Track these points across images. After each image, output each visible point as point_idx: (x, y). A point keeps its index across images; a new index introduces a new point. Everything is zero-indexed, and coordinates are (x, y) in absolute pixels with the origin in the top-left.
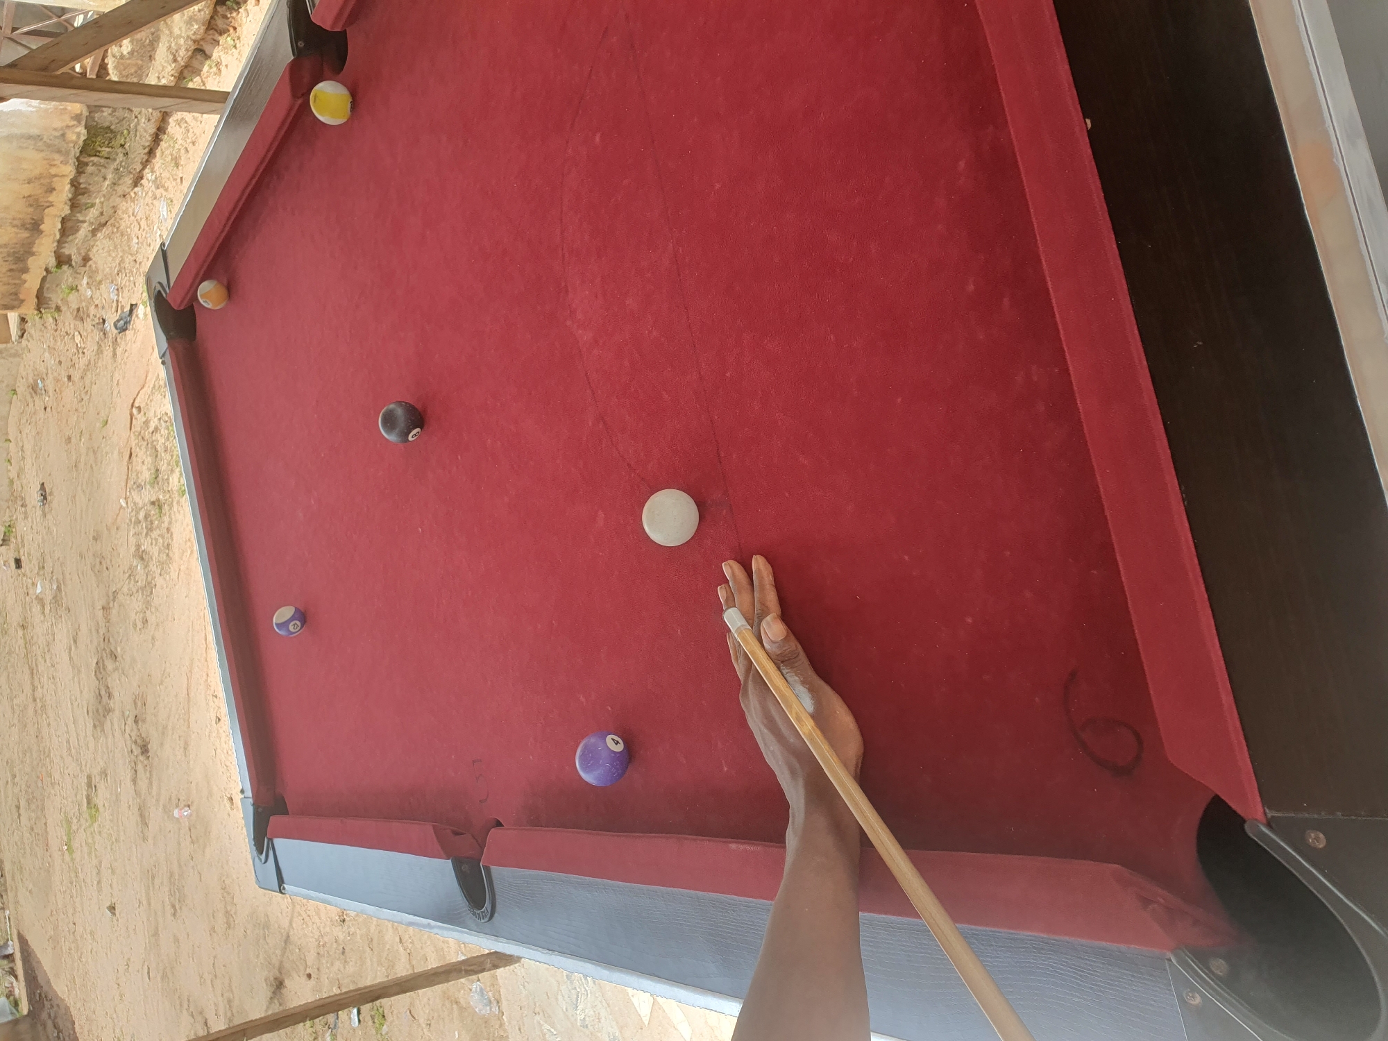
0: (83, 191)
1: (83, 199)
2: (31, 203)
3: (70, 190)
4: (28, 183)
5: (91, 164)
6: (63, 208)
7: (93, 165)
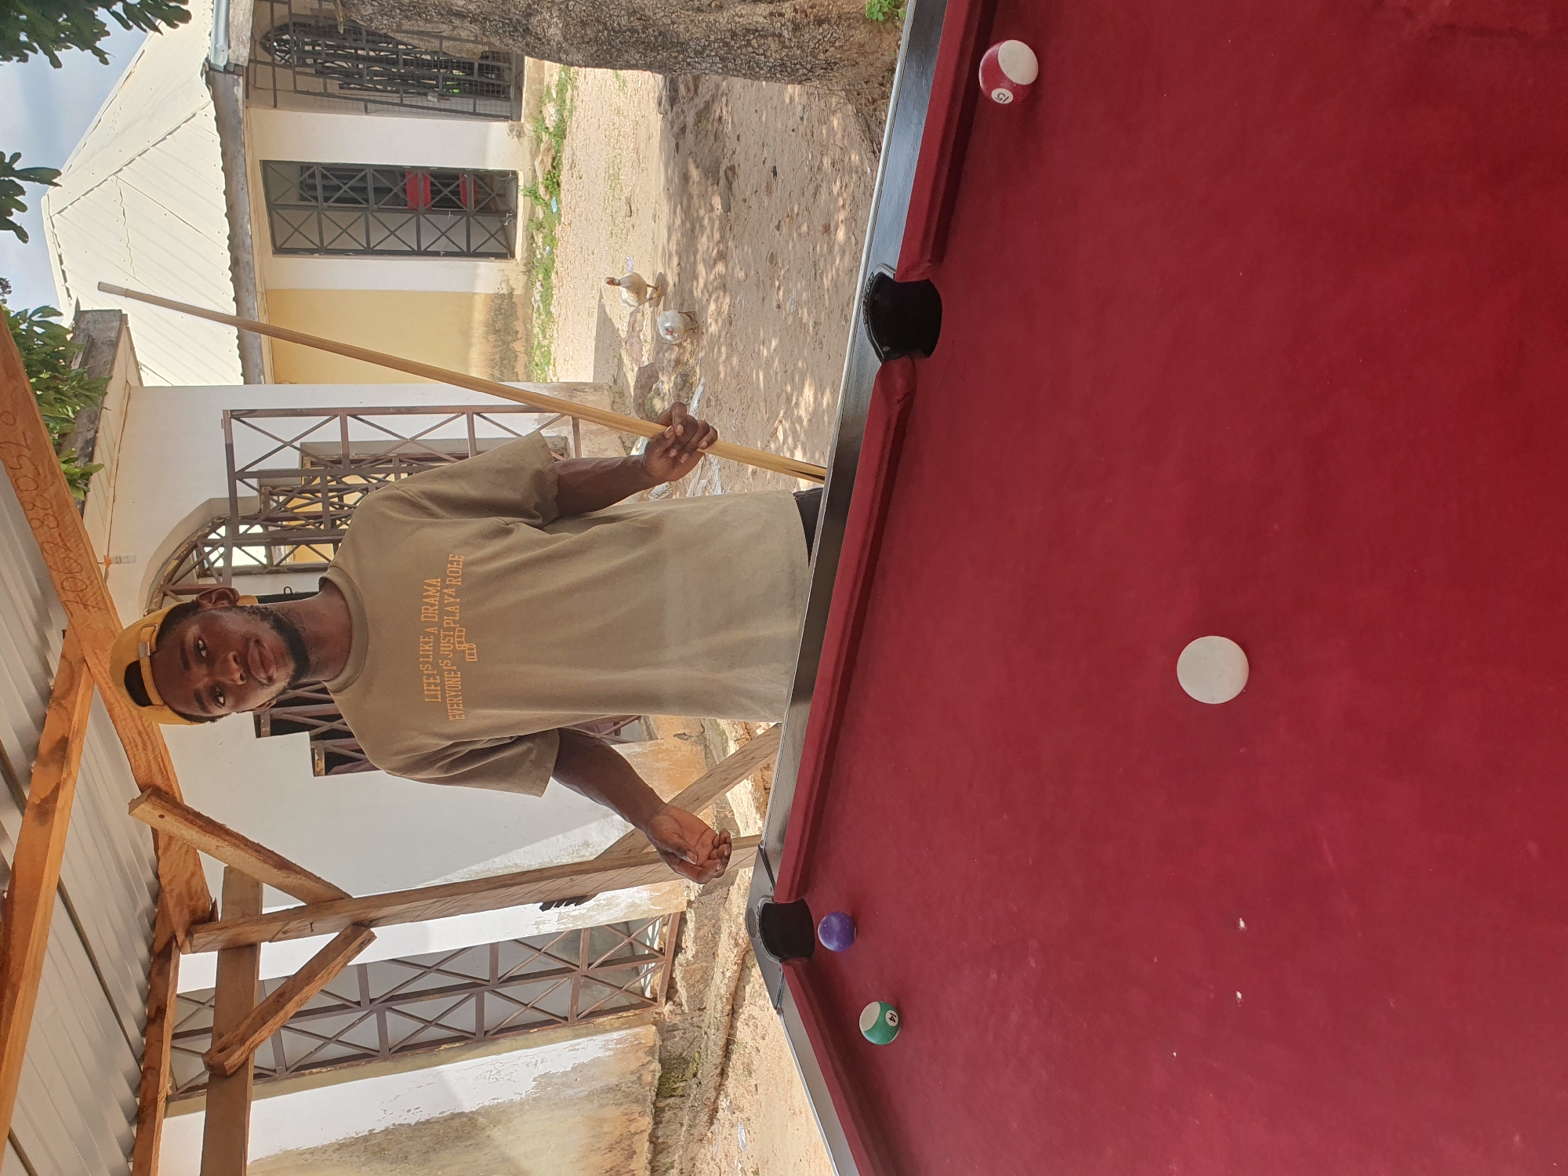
0: (662, 1146)
1: (665, 1160)
3: (649, 1150)
5: (667, 1108)
7: (669, 1110)
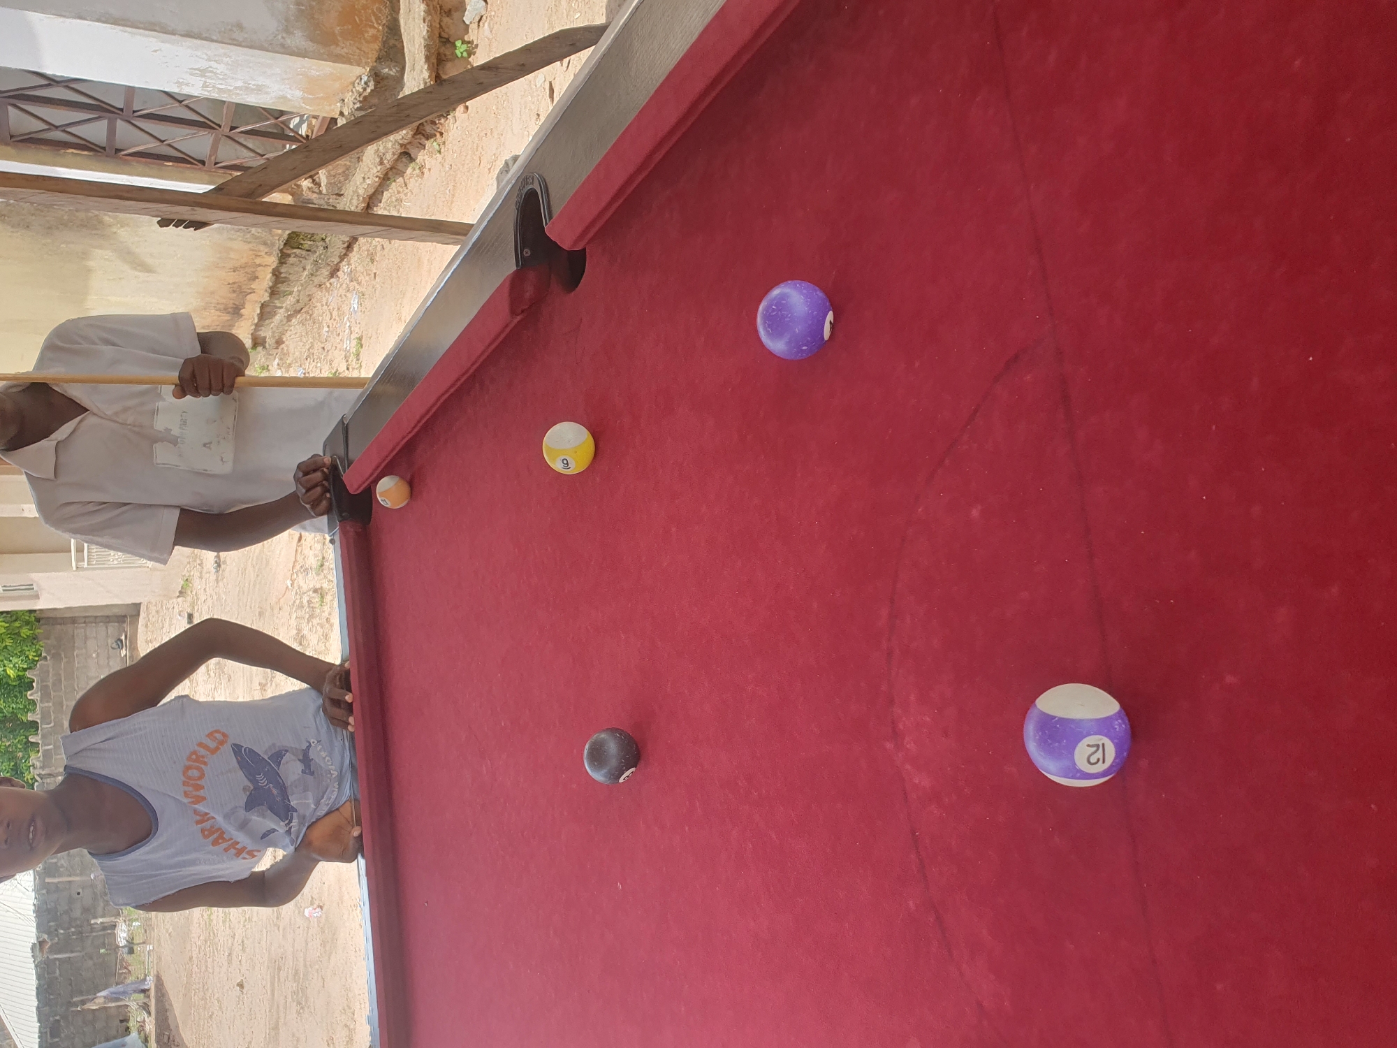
0: (283, 279)
1: (282, 287)
2: (235, 289)
3: (271, 278)
4: (234, 271)
6: (263, 295)
7: (294, 257)
